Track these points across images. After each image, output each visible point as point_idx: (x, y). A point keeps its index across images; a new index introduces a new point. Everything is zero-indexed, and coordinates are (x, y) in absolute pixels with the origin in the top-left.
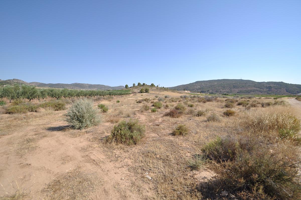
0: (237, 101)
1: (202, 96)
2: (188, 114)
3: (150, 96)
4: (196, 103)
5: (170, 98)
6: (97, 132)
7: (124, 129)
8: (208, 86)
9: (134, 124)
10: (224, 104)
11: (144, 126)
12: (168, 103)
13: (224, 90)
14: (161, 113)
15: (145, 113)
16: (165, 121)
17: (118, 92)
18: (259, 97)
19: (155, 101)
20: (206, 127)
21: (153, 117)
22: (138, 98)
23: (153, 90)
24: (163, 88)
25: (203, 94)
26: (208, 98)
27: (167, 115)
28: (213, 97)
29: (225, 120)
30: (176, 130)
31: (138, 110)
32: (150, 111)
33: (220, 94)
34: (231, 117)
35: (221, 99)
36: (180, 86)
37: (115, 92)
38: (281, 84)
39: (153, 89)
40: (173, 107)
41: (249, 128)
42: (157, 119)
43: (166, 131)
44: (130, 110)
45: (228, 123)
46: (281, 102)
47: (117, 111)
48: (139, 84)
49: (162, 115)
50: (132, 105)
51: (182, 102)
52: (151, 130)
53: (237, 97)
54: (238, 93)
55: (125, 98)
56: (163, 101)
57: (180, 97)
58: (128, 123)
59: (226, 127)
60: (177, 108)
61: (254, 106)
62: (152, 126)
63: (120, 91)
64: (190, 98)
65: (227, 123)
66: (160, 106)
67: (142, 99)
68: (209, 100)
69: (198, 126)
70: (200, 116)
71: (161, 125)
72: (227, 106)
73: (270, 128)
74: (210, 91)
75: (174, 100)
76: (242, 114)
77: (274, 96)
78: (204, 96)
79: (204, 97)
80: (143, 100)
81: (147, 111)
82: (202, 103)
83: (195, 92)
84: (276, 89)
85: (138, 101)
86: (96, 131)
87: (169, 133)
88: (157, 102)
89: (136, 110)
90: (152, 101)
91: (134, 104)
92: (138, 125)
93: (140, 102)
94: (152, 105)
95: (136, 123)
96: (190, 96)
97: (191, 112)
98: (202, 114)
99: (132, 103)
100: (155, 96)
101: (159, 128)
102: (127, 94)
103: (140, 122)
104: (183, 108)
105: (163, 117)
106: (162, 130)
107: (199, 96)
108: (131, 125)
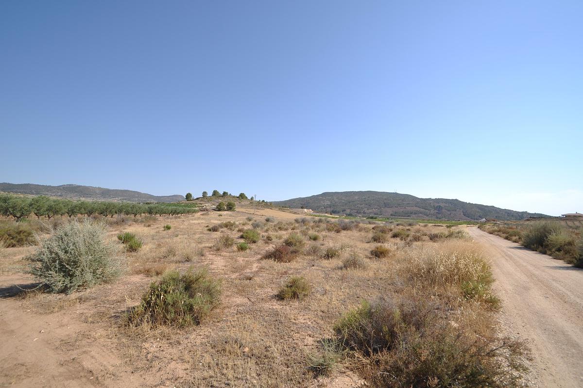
0: (391, 230)
1: (333, 220)
2: (309, 254)
3: (237, 217)
4: (324, 233)
5: (276, 223)
6: (108, 298)
7: (174, 291)
8: (343, 201)
9: (199, 279)
10: (371, 235)
11: (220, 280)
12: (271, 233)
13: (370, 211)
14: (257, 253)
15: (225, 253)
16: (263, 269)
17: (170, 208)
18: (425, 224)
19: (246, 228)
20: (342, 280)
21: (241, 261)
22: (212, 221)
23: (242, 206)
24: (263, 204)
25: (336, 216)
26: (343, 224)
27: (269, 256)
28: (353, 222)
29: (374, 265)
30: (285, 288)
31: (210, 245)
32: (235, 248)
33: (363, 217)
34: (384, 260)
35: (366, 226)
36: (295, 199)
37: (163, 207)
38: (455, 204)
39: (243, 203)
40: (281, 241)
41: (414, 279)
42: (248, 264)
43: (266, 290)
44: (194, 245)
45: (380, 271)
46: (459, 233)
47: (164, 249)
48: (215, 193)
49: (259, 256)
50: (197, 236)
51: (298, 231)
52: (236, 290)
53: (391, 223)
54: (391, 215)
55: (183, 221)
56: (262, 229)
57: (293, 222)
58: (184, 277)
59: (376, 279)
60: (288, 243)
61: (417, 239)
62: (237, 282)
63: (174, 205)
64: (312, 224)
65: (378, 271)
66: (255, 239)
67: (219, 222)
68: (346, 228)
69: (327, 278)
70: (331, 257)
71: (255, 279)
72: (376, 239)
73: (447, 279)
74: (347, 210)
75: (282, 226)
76: (400, 254)
77: (446, 223)
78: (337, 219)
79: (338, 223)
80: (221, 226)
81: (228, 248)
82: (333, 232)
83: (321, 212)
84: (449, 211)
85: (211, 227)
86: (105, 297)
87: (272, 294)
88: (249, 230)
89: (205, 247)
90: (240, 227)
91: (202, 233)
92: (208, 279)
93: (215, 229)
94: (239, 235)
95: (202, 276)
96: (313, 218)
97: (314, 251)
98: (335, 254)
99: (198, 231)
100: (247, 217)
101: (252, 285)
102: (188, 212)
103: (213, 271)
104: (300, 242)
105: (261, 261)
106: (257, 288)
107: (329, 219)
108: (191, 281)
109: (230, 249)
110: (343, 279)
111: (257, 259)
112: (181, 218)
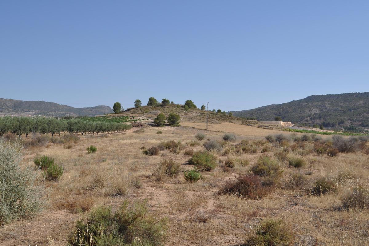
1: (324, 137)
2: (289, 187)
4: (311, 157)
5: (238, 142)
6: (28, 237)
7: (105, 232)
8: (340, 109)
9: (136, 218)
11: (164, 221)
12: (232, 157)
14: (212, 186)
15: (168, 185)
16: (222, 207)
17: (94, 123)
19: (195, 150)
20: (341, 226)
21: (190, 196)
22: (149, 141)
23: (189, 119)
24: (219, 115)
25: (329, 131)
26: (341, 143)
27: (229, 189)
28: (356, 140)
30: (255, 235)
31: (148, 173)
32: (181, 178)
37: (85, 122)
39: (190, 115)
40: (247, 168)
42: (201, 200)
43: (228, 237)
44: (126, 173)
47: (89, 179)
48: (152, 101)
49: (216, 190)
50: (130, 161)
51: (272, 154)
52: (185, 236)
55: (112, 141)
56: (219, 150)
57: (264, 140)
58: (117, 215)
60: (258, 171)
62: (187, 224)
63: (99, 119)
64: (292, 143)
66: (209, 165)
67: (159, 142)
68: (345, 149)
69: (318, 222)
70: (324, 192)
71: (212, 221)
74: (347, 122)
75: (247, 147)
78: (331, 136)
80: (161, 147)
81: (171, 177)
82: (325, 155)
83: (306, 125)
85: (147, 148)
86: (25, 236)
87: (236, 243)
88: (200, 152)
89: (141, 176)
90: (188, 149)
91: (136, 157)
92: (147, 219)
93: (152, 152)
94: (187, 160)
95: (140, 215)
96: (294, 135)
97: (297, 183)
98: (329, 188)
99: (131, 154)
100: (196, 134)
101: (208, 230)
102: (117, 128)
103: (153, 209)
104: (276, 170)
105: (219, 197)
106: (214, 234)
107: (318, 136)
108: (126, 221)
109: (174, 180)
110: (342, 224)
111: (213, 193)
112: (109, 137)
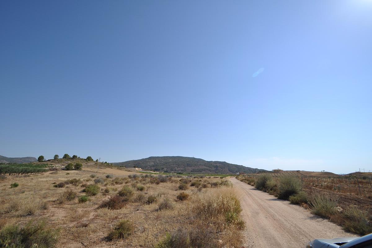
0: (191, 181)
1: (155, 175)
2: (135, 201)
3: (82, 176)
4: (148, 185)
5: (113, 179)
7: (9, 244)
8: (162, 163)
9: (37, 231)
10: (178, 185)
11: (58, 230)
12: (109, 187)
13: (179, 169)
14: (95, 204)
15: (67, 206)
16: (98, 216)
17: (21, 168)
18: (209, 176)
19: (88, 183)
20: (157, 219)
21: (80, 211)
22: (60, 179)
23: (88, 166)
24: (106, 164)
25: (157, 173)
26: (161, 178)
27: (105, 205)
28: (168, 177)
29: (178, 205)
30: (114, 231)
31: (54, 199)
32: (76, 200)
33: (174, 173)
34: (185, 202)
35: (176, 179)
36: (130, 161)
37: (13, 167)
38: (224, 164)
39: (89, 164)
40: (117, 192)
41: (201, 214)
42: (87, 213)
43: (98, 234)
44: (38, 200)
45: (182, 210)
46: (226, 181)
47: (7, 205)
48: (66, 156)
49: (97, 206)
50: (43, 192)
51: (130, 184)
52: (71, 237)
53: (191, 176)
54: (191, 171)
55: (32, 179)
56: (102, 183)
57: (128, 177)
58: (22, 230)
59: (179, 215)
60: (121, 194)
61: (205, 186)
62: (74, 229)
63: (26, 165)
64: (140, 179)
65: (180, 210)
66: (95, 192)
67: (66, 179)
68: (163, 181)
69: (147, 218)
70: (151, 203)
71: (90, 225)
72: (181, 188)
73: (218, 212)
74: (165, 169)
75: (118, 181)
76: (194, 198)
77: (220, 176)
78: (158, 175)
79: (158, 177)
80: (67, 183)
81: (70, 201)
82: (154, 184)
83: (148, 170)
84: (221, 168)
85: (57, 183)
87: (103, 237)
88: (91, 185)
89: (49, 201)
90: (84, 183)
91: (48, 189)
92: (46, 230)
93: (61, 185)
94: (82, 190)
95: (41, 228)
96: (142, 175)
97: (139, 199)
98: (154, 200)
99: (45, 187)
100: (91, 175)
101: (87, 231)
102: (38, 171)
103: (53, 222)
104: (130, 193)
105: (97, 210)
106: (91, 233)
107: (152, 175)
108: (29, 233)
109: (72, 202)
110: (157, 218)
111: (94, 208)
112: (31, 176)
